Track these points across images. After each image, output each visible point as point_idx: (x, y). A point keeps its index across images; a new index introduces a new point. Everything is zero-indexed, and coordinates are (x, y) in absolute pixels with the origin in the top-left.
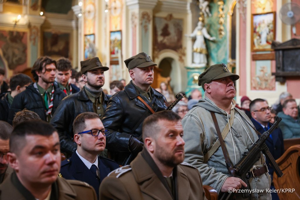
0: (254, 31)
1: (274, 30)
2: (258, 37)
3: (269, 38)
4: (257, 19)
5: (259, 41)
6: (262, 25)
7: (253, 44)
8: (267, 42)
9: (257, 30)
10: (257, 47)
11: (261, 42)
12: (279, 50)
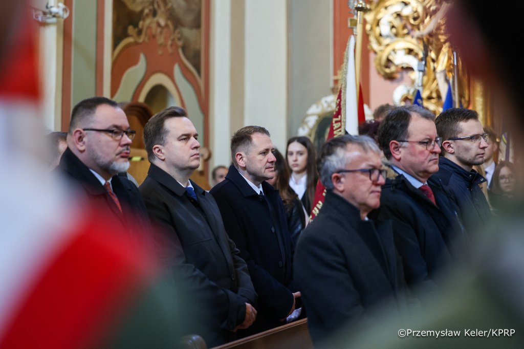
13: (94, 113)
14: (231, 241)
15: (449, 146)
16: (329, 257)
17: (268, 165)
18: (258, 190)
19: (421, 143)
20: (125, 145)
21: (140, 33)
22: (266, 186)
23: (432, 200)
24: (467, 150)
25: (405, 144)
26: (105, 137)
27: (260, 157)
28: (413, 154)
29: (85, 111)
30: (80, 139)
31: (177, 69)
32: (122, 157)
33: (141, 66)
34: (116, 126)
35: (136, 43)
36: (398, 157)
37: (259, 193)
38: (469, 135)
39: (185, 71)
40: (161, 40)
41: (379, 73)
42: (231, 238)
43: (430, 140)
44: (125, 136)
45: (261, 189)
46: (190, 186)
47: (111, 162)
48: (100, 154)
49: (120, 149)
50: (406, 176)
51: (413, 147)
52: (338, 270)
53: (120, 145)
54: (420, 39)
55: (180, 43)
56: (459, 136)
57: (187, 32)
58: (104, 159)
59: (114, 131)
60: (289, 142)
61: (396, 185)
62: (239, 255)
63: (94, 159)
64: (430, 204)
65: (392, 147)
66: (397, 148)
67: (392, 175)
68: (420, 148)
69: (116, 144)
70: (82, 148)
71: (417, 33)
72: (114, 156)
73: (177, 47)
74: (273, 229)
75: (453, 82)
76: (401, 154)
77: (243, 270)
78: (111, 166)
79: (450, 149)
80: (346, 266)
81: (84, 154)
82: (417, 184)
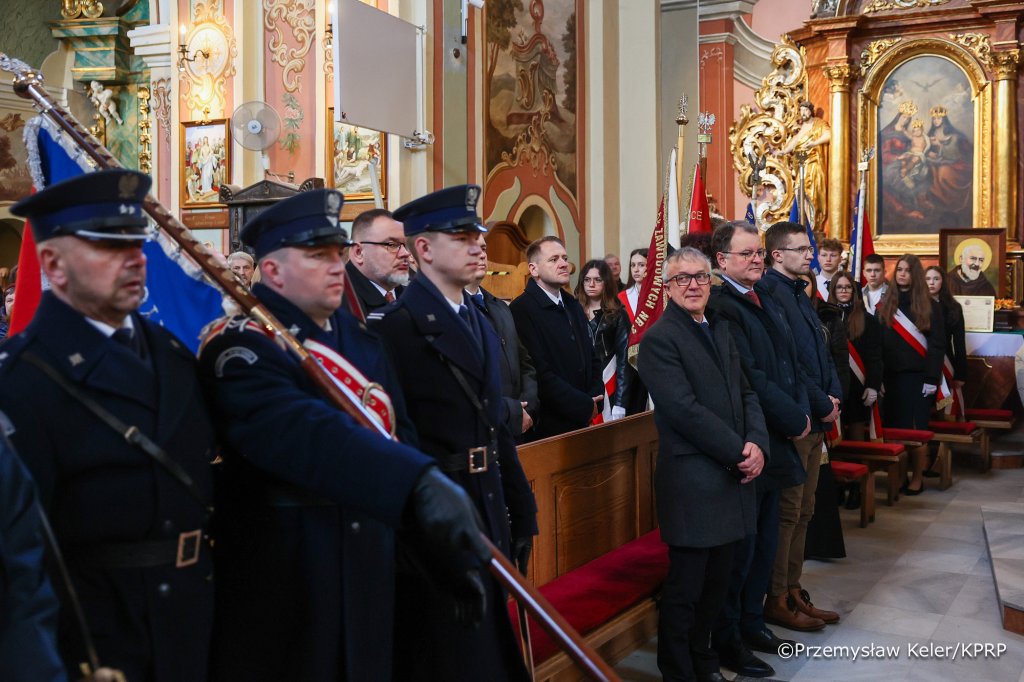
0: (187, 162)
1: (229, 162)
2: (195, 177)
3: (218, 178)
4: (194, 135)
5: (198, 184)
6: (204, 149)
7: (184, 191)
8: (213, 187)
9: (193, 160)
10: (193, 199)
11: (200, 188)
12: (237, 205)
13: (370, 225)
14: (523, 347)
15: (778, 256)
16: (665, 353)
17: (559, 270)
18: (557, 299)
19: (743, 254)
20: (402, 257)
21: (514, 158)
22: (565, 295)
23: (758, 303)
24: (794, 259)
25: (728, 255)
26: (382, 250)
27: (550, 264)
28: (734, 264)
29: (362, 224)
30: (359, 251)
31: (552, 191)
32: (400, 269)
33: (516, 188)
34: (392, 239)
35: (510, 167)
36: (723, 267)
37: (557, 303)
38: (797, 247)
39: (560, 192)
40: (535, 164)
41: (742, 191)
42: (523, 344)
43: (751, 252)
44: (403, 248)
45: (560, 298)
46: (480, 293)
47: (388, 275)
48: (377, 267)
49: (397, 261)
50: (730, 281)
51: (735, 258)
52: (673, 364)
53: (397, 257)
54: (781, 157)
55: (555, 167)
56: (788, 247)
57: (561, 157)
58: (381, 272)
59: (391, 243)
60: (632, 255)
61: (722, 291)
62: (528, 362)
63: (373, 272)
64: (756, 307)
65: (719, 257)
66: (723, 258)
67: (718, 282)
68: (741, 258)
69: (393, 256)
70: (360, 261)
71: (778, 152)
72: (391, 268)
73: (553, 170)
74: (573, 338)
75: (799, 196)
76: (726, 263)
77: (531, 376)
78: (389, 279)
79: (779, 259)
80: (680, 360)
81: (363, 266)
82: (743, 291)
